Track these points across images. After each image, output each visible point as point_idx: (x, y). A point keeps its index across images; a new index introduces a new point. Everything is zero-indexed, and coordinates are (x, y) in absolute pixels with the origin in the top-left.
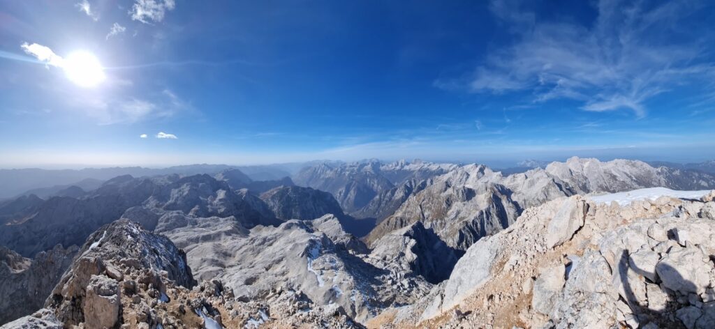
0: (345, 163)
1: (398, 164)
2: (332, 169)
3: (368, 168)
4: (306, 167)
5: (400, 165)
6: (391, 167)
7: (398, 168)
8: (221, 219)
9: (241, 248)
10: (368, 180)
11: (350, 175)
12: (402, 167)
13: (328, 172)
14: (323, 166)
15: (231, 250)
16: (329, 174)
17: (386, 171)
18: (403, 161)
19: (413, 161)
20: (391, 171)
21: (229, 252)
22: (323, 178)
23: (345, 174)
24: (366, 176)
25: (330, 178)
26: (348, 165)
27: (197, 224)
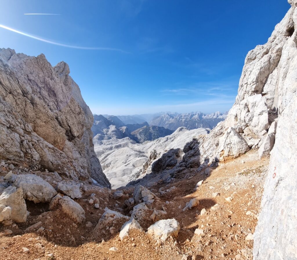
0: (180, 114)
1: (215, 114)
2: (173, 118)
3: (196, 116)
4: (156, 117)
5: (216, 115)
6: (210, 116)
7: (215, 117)
8: (119, 140)
9: (151, 147)
10: (197, 124)
11: (185, 121)
12: (218, 116)
13: (171, 119)
14: (167, 115)
15: (143, 149)
16: (172, 120)
17: (207, 119)
18: (219, 112)
19: (225, 113)
20: (210, 119)
21: (142, 151)
22: (167, 124)
23: (181, 121)
24: (196, 122)
25: (172, 123)
26: (183, 115)
27: (102, 144)
